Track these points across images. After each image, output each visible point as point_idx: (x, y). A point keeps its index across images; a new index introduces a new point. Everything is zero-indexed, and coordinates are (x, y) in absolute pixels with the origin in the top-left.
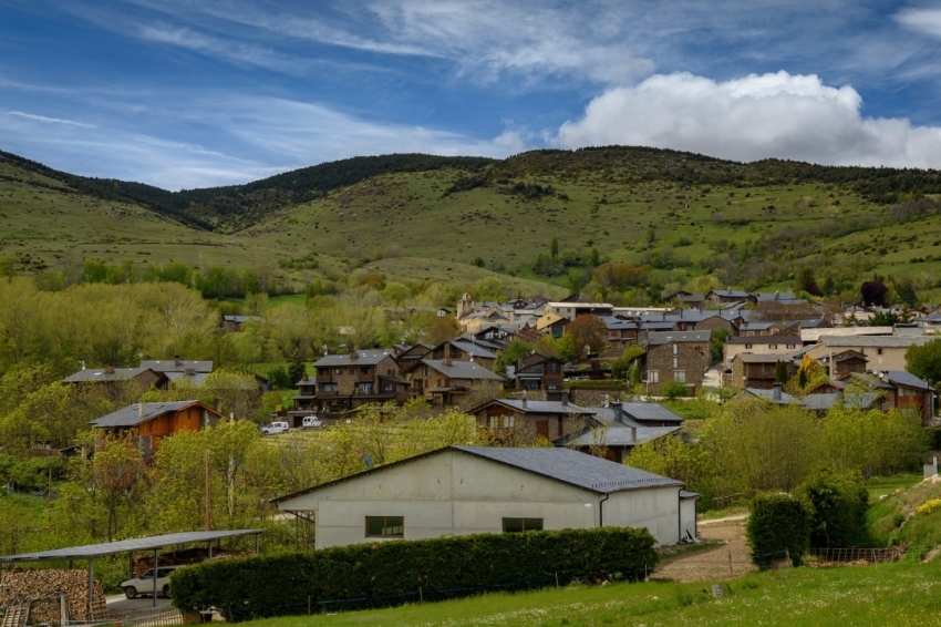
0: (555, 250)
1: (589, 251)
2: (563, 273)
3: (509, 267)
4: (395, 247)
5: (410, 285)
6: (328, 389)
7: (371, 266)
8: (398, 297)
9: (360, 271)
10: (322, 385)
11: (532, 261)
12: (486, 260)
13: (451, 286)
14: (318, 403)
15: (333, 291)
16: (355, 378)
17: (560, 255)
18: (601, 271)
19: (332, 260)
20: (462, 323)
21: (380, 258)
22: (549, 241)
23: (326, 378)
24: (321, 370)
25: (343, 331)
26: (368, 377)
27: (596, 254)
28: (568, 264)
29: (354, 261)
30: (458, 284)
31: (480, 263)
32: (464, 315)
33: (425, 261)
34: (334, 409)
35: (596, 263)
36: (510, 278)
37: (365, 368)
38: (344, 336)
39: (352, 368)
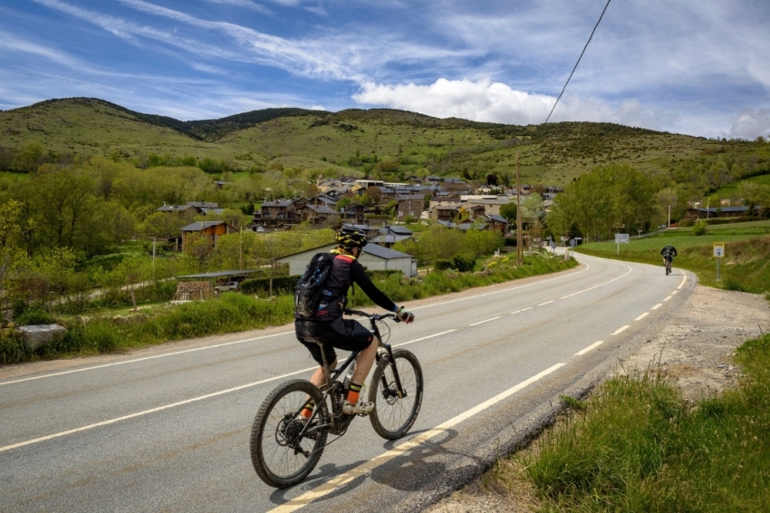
0: (358, 155)
1: (373, 155)
2: (361, 165)
3: (337, 162)
4: (287, 151)
5: (294, 169)
6: (266, 216)
7: (276, 159)
8: (290, 175)
9: (272, 162)
10: (264, 214)
11: (348, 159)
12: (327, 158)
13: (312, 170)
14: (262, 221)
15: (260, 171)
16: (278, 211)
17: (360, 157)
18: (378, 164)
19: (258, 156)
20: (320, 187)
21: (280, 156)
22: (355, 150)
23: (265, 211)
24: (263, 208)
25: (268, 189)
26: (283, 211)
27: (376, 157)
28: (364, 161)
29: (268, 157)
30: (316, 169)
31: (325, 160)
32: (320, 184)
33: (300, 158)
34: (268, 224)
35: (376, 161)
36: (338, 167)
37: (282, 208)
38: (269, 192)
39: (276, 208)
